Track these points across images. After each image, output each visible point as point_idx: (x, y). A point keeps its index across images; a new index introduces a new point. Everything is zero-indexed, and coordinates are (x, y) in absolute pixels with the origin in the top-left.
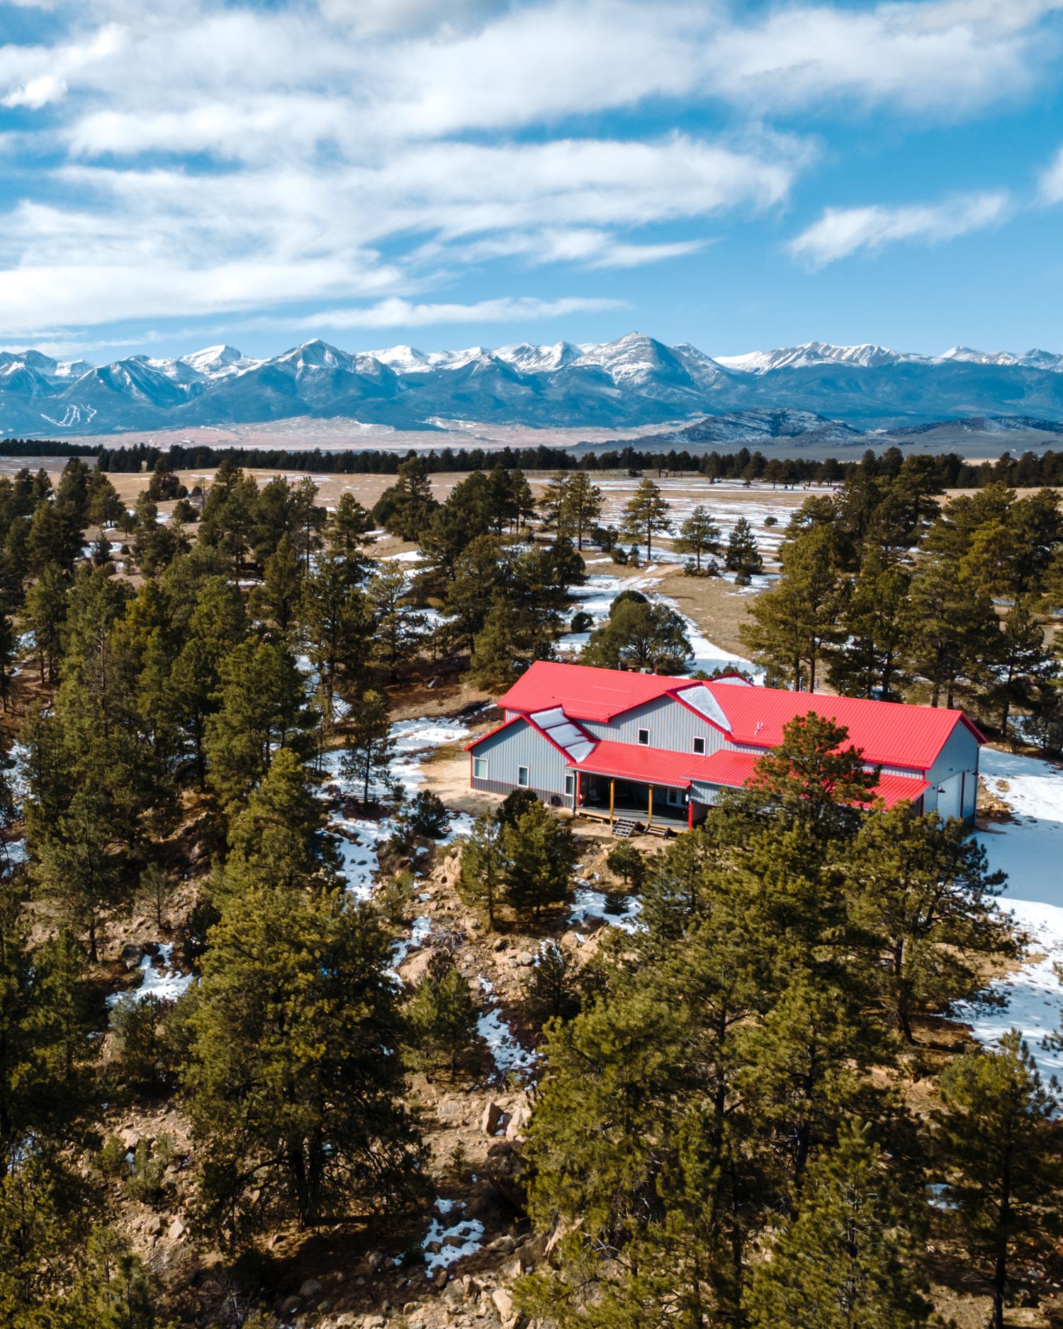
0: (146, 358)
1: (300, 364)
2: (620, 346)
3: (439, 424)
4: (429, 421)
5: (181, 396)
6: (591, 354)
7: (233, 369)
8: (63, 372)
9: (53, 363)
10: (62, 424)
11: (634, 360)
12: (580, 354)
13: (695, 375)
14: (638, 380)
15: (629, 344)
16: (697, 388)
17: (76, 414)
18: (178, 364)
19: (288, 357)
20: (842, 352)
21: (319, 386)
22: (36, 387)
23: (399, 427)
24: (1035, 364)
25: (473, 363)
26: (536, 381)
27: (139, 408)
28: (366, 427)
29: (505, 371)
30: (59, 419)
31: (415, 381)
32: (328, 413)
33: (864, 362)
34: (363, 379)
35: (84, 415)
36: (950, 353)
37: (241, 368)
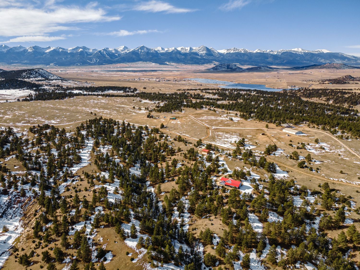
0: (108, 48)
1: (140, 50)
2: (200, 48)
3: (167, 63)
4: (165, 63)
5: (116, 57)
6: (195, 49)
7: (126, 51)
8: (91, 51)
9: (89, 49)
10: (92, 62)
11: (203, 51)
12: (193, 49)
13: (214, 54)
14: (204, 55)
15: (202, 48)
16: (214, 56)
17: (95, 60)
18: (115, 50)
19: (137, 49)
20: (239, 50)
21: (144, 55)
22: (85, 54)
23: (160, 64)
24: (270, 53)
25: (173, 51)
26: (185, 54)
27: (108, 59)
28: (154, 64)
29: (179, 52)
30: (91, 61)
31: (162, 54)
32: (146, 61)
33: (243, 52)
34: (152, 54)
35: (96, 61)
36: (256, 51)
37: (128, 51)
